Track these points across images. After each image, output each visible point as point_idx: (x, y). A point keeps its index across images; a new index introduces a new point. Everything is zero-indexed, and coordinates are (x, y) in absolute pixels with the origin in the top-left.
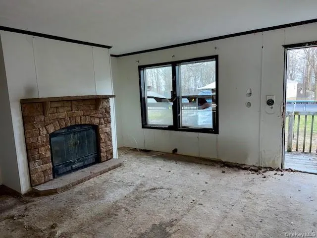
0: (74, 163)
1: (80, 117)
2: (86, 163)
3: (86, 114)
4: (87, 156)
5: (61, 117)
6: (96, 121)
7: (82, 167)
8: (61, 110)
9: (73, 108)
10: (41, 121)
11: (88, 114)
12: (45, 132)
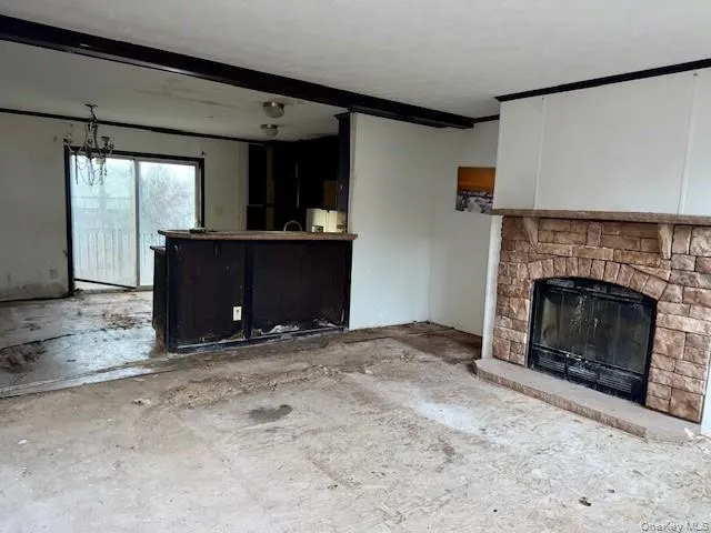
0: (573, 362)
1: (605, 263)
2: (603, 379)
3: (620, 259)
4: (610, 367)
5: (557, 252)
6: (652, 288)
7: (591, 384)
8: (561, 238)
9: (590, 239)
10: (522, 251)
11: (628, 260)
12: (524, 273)
